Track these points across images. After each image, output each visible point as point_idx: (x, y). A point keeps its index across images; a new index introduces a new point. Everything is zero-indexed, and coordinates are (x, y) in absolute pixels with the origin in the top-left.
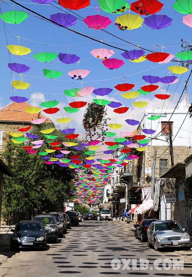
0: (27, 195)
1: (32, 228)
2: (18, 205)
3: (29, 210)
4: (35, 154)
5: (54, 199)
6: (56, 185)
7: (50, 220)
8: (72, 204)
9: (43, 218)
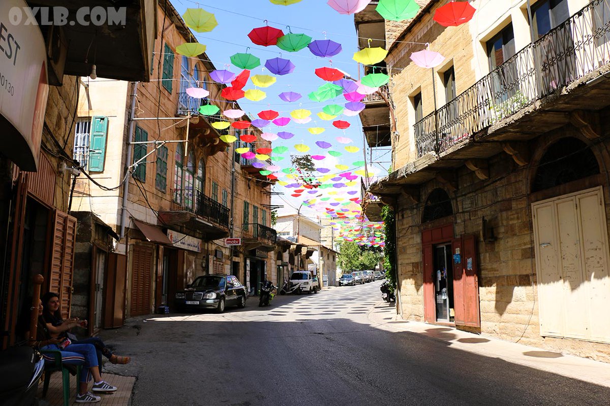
1: (349, 277)
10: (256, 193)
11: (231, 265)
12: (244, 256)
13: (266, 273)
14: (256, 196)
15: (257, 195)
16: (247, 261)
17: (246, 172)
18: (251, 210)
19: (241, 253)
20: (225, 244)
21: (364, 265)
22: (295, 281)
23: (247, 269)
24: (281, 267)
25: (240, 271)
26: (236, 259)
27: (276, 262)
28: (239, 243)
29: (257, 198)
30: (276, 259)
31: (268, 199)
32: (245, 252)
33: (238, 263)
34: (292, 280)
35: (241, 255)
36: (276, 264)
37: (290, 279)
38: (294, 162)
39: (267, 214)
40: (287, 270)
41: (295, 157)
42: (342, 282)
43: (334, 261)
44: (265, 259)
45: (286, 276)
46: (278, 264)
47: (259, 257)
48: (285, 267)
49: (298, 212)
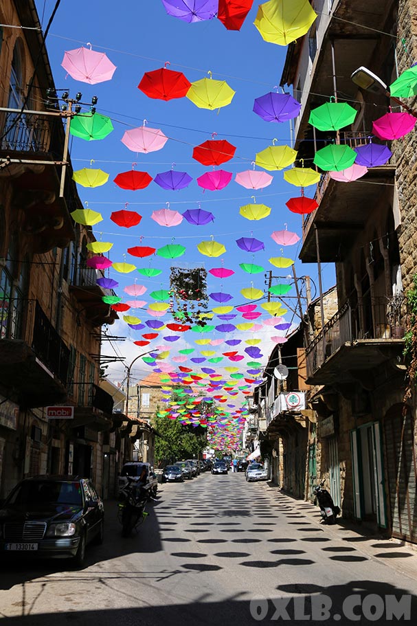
0: (170, 448)
1: (174, 470)
2: (164, 454)
3: (172, 458)
4: (175, 420)
5: (189, 449)
6: (191, 438)
7: (186, 465)
8: (212, 451)
9: (181, 464)
10: (84, 334)
11: (48, 454)
12: (66, 437)
14: (84, 339)
15: (86, 339)
16: (70, 446)
18: (77, 360)
20: (46, 416)
21: (185, 451)
23: (69, 460)
24: (106, 456)
25: (60, 463)
26: (56, 443)
27: (102, 448)
28: (70, 415)
29: (85, 342)
30: (102, 444)
31: (98, 346)
32: (67, 431)
33: (58, 448)
35: (62, 436)
36: (101, 451)
37: (119, 474)
38: (173, 281)
39: (96, 370)
40: (113, 460)
41: (177, 273)
42: (166, 476)
43: (153, 445)
44: (91, 444)
45: (112, 470)
46: (103, 451)
47: (86, 440)
48: (111, 456)
49: (129, 371)
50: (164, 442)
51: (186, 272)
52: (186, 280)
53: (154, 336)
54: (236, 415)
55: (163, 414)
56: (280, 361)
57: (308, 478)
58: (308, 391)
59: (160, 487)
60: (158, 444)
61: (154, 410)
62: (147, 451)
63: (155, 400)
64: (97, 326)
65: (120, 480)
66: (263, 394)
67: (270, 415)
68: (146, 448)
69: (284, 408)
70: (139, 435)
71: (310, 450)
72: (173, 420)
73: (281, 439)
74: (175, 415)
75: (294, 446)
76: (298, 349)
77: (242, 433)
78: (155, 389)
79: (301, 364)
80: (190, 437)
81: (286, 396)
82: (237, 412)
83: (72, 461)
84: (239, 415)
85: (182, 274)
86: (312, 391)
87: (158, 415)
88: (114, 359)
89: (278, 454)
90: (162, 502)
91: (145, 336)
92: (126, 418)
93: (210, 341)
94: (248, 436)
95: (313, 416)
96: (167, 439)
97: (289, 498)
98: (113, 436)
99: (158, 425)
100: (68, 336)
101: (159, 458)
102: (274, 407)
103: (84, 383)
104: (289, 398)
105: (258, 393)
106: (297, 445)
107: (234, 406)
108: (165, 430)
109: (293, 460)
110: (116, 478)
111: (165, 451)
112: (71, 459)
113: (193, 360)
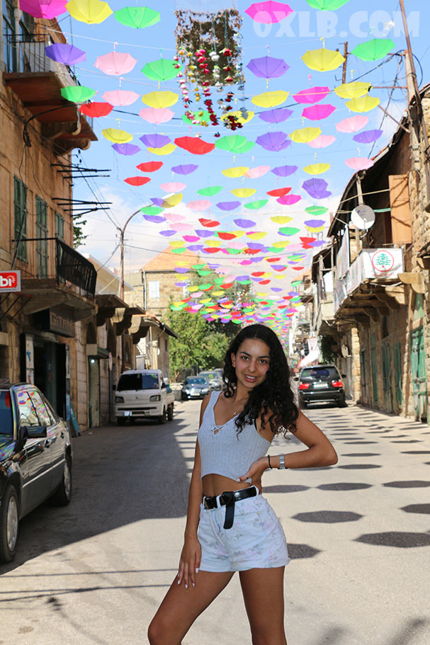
0: (191, 354)
1: (198, 382)
2: (183, 363)
3: (194, 367)
4: (196, 313)
7: (215, 375)
9: (208, 375)
10: (41, 165)
12: (18, 329)
13: (68, 376)
14: (41, 174)
15: (44, 172)
16: (27, 342)
17: (16, 97)
18: (31, 205)
19: (11, 319)
21: (211, 358)
22: (128, 394)
23: (28, 366)
24: (93, 361)
25: (11, 370)
27: (85, 349)
28: (15, 285)
29: (44, 179)
30: (84, 342)
31: (67, 189)
32: (20, 318)
33: (5, 347)
34: (120, 389)
35: (12, 327)
36: (85, 352)
37: (114, 388)
38: (181, 40)
39: (66, 227)
40: (105, 368)
41: (188, 22)
42: (188, 392)
43: (166, 350)
44: (66, 341)
45: (104, 382)
46: (88, 354)
47: (56, 333)
48: (101, 361)
49: (122, 234)
50: (182, 346)
51: (203, 20)
52: (205, 38)
53: (154, 166)
54: (283, 304)
55: (179, 306)
56: (361, 200)
57: (408, 382)
58: (408, 246)
59: (178, 406)
60: (174, 349)
61: (166, 305)
62: (158, 356)
63: (167, 290)
64: (62, 153)
65: (116, 397)
66: (327, 264)
67: (342, 291)
68: (156, 352)
69: (369, 275)
70: (143, 331)
71: (412, 338)
72: (193, 315)
73: (354, 331)
74: (196, 307)
75: (380, 336)
76: (391, 178)
77: (288, 333)
78: (167, 275)
79: (395, 201)
80: (219, 339)
81: (372, 254)
82: (285, 298)
83: (32, 367)
84: (287, 303)
85: (196, 24)
86: (415, 244)
87: (172, 308)
88: (93, 206)
89: (350, 352)
90: (185, 426)
91: (142, 167)
92: (121, 304)
93: (246, 170)
94: (297, 336)
95: (420, 283)
96: (185, 340)
97: (376, 414)
98: (102, 332)
99: (172, 322)
100: (9, 162)
101: (176, 368)
102: (350, 276)
103: (46, 239)
104: (376, 258)
105: (318, 264)
106: (385, 334)
107: (280, 290)
108: (183, 328)
109: (379, 358)
110: (110, 394)
111: (183, 358)
112: (30, 364)
113: (220, 206)
